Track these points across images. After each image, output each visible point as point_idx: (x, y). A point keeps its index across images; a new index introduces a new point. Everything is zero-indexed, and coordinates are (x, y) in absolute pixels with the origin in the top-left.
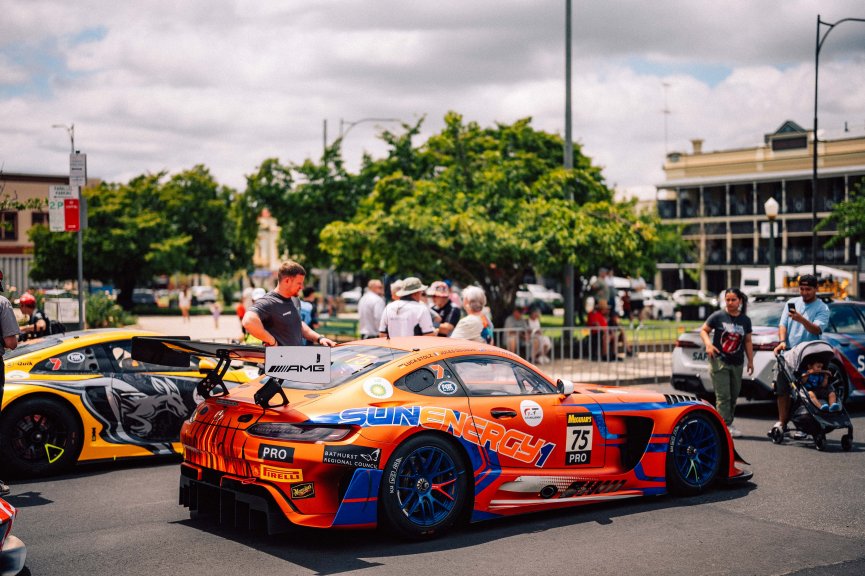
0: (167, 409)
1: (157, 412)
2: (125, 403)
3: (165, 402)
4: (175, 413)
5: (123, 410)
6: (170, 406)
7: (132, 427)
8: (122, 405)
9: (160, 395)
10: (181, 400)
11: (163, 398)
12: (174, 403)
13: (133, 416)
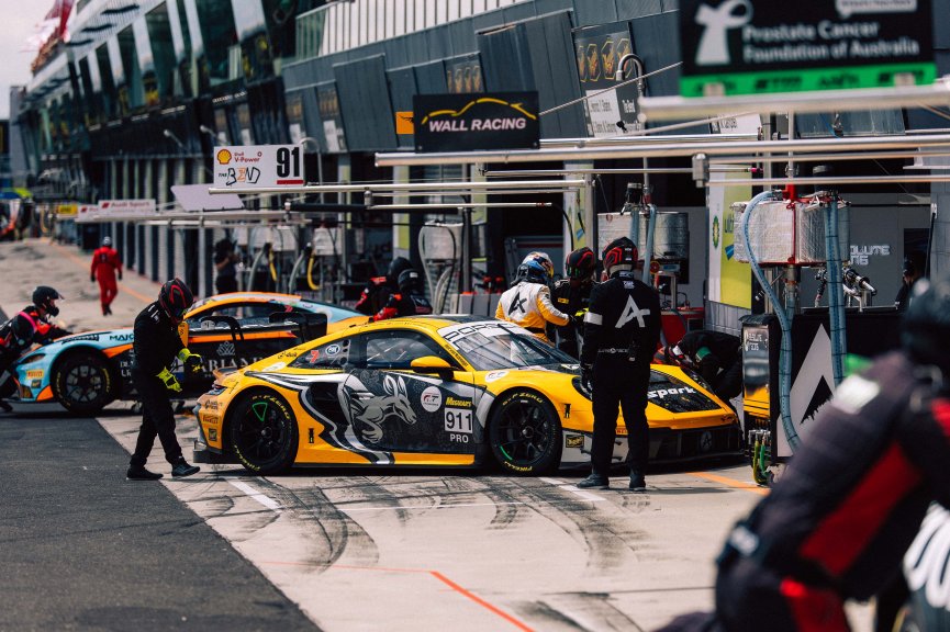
0: (395, 413)
1: (386, 416)
2: (354, 403)
3: (392, 404)
4: (403, 418)
5: (353, 411)
6: (398, 410)
7: (364, 431)
8: (352, 406)
9: (388, 396)
10: (408, 403)
11: (390, 400)
12: (401, 407)
13: (363, 418)
